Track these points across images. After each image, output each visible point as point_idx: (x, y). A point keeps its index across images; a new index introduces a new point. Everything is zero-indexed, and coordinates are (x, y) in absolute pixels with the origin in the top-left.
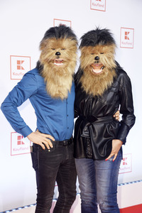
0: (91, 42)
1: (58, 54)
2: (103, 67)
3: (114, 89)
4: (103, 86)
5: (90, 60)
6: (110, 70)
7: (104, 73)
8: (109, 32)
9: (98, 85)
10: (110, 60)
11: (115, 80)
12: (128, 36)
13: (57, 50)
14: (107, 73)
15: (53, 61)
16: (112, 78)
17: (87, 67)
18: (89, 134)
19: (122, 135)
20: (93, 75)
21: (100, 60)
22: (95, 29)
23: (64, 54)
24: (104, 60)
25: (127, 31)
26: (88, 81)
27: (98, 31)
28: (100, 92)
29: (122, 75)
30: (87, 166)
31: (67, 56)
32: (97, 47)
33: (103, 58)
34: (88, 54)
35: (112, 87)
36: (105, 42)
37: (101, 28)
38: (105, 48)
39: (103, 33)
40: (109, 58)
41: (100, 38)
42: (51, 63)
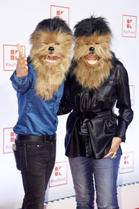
0: (85, 32)
1: (51, 49)
2: (98, 58)
3: (111, 82)
4: (100, 79)
5: (84, 50)
6: (106, 61)
7: (99, 65)
8: (105, 20)
9: (94, 78)
10: (105, 51)
11: (111, 72)
12: (130, 24)
13: (51, 45)
14: (102, 65)
15: (45, 57)
16: (109, 71)
17: (81, 58)
18: (88, 131)
19: (122, 132)
20: (88, 66)
21: (96, 51)
22: (89, 17)
23: (58, 49)
24: (99, 50)
25: (130, 18)
26: (82, 73)
27: (92, 19)
28: (96, 85)
29: (118, 66)
30: (83, 165)
31: (61, 51)
32: (92, 38)
33: (98, 49)
34: (82, 45)
35: (109, 80)
36: (101, 32)
37: (96, 16)
38: (100, 38)
39: (98, 22)
40: (104, 48)
41: (94, 27)
42: (43, 59)
